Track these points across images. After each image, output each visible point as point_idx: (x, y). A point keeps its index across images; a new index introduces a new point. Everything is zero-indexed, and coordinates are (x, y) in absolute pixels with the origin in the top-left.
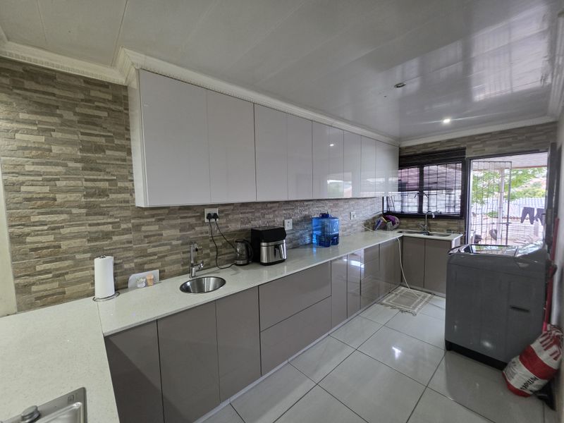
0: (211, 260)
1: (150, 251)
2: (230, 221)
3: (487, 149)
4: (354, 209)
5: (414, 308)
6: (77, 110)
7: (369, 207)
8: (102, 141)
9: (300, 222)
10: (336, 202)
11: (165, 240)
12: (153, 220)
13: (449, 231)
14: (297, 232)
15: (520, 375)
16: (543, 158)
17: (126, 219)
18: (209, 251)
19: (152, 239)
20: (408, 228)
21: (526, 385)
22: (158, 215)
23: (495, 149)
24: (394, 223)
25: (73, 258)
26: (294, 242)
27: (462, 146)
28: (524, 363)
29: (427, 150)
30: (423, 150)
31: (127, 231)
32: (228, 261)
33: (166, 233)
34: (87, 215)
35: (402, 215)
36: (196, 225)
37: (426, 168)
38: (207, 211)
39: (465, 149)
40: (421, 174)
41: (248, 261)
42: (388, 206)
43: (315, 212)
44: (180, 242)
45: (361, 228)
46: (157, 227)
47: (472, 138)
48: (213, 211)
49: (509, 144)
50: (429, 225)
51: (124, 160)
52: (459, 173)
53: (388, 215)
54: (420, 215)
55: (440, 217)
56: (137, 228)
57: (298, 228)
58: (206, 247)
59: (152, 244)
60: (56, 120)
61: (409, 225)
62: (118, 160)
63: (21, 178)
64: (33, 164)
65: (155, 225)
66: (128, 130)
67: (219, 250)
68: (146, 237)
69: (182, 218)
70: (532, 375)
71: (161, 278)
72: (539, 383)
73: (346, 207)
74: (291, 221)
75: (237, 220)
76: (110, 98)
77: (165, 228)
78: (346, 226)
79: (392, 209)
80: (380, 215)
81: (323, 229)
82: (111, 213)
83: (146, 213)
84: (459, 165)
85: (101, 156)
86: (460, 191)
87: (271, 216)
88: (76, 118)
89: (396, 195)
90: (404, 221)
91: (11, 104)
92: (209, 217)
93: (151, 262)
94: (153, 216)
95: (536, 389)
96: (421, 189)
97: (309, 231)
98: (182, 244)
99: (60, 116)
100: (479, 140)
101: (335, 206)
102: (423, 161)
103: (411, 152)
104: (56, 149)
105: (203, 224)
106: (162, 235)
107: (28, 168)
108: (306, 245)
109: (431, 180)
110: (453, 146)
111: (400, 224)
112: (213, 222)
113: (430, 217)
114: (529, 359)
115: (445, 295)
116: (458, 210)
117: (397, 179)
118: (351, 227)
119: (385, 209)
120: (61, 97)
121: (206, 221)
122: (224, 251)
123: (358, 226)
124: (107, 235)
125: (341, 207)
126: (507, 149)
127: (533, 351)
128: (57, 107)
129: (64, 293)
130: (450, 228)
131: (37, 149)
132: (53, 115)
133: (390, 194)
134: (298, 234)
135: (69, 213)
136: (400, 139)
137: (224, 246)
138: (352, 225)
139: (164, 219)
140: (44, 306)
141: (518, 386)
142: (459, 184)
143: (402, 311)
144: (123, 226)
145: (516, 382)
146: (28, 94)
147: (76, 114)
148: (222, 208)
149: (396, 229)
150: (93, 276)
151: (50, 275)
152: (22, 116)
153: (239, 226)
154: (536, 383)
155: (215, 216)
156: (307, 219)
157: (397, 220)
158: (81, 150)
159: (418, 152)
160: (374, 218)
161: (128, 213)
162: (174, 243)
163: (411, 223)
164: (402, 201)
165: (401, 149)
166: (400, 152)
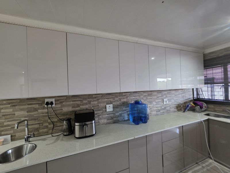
0: (49, 130)
1: (6, 124)
4: (166, 97)
7: (180, 95)
9: (119, 106)
10: (150, 93)
11: (17, 117)
12: (9, 106)
14: (117, 112)
18: (47, 124)
19: (8, 117)
20: (215, 111)
22: (13, 103)
24: (201, 108)
26: (114, 119)
30: (225, 53)
32: (61, 131)
33: (17, 113)
35: (209, 102)
36: (39, 109)
37: (229, 66)
38: (46, 100)
40: (226, 71)
41: (69, 133)
42: (198, 94)
43: (132, 100)
46: (11, 110)
48: (50, 100)
53: (197, 101)
57: (118, 110)
58: (46, 121)
59: (7, 120)
61: (216, 109)
65: (10, 108)
67: (55, 124)
68: (3, 116)
69: (28, 104)
71: (12, 140)
74: (111, 105)
75: (69, 105)
77: (17, 111)
78: (160, 108)
79: (201, 97)
80: (191, 101)
83: (4, 102)
87: (96, 103)
92: (47, 104)
93: (6, 130)
94: (9, 104)
96: (226, 83)
97: (127, 112)
102: (226, 61)
105: (44, 108)
106: (14, 114)
108: (124, 121)
112: (50, 107)
119: (195, 96)
121: (46, 106)
122: (59, 124)
123: (171, 108)
125: (155, 95)
133: (198, 86)
134: (119, 114)
136: (204, 48)
137: (59, 121)
138: (165, 108)
139: (16, 105)
153: (70, 109)
155: (52, 103)
157: (205, 105)
159: (221, 55)
160: (185, 103)
162: (23, 119)
163: (218, 108)
165: (204, 55)
166: (204, 57)
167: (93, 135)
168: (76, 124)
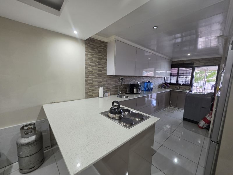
1: (109, 87)
2: (125, 81)
3: (200, 64)
4: (156, 81)
5: (174, 111)
6: (98, 49)
7: (160, 81)
8: (102, 57)
12: (110, 79)
13: (186, 89)
15: (202, 123)
16: (216, 68)
17: (105, 78)
19: (109, 84)
20: (172, 88)
21: (203, 126)
23: (203, 64)
24: (168, 86)
25: (95, 87)
27: (193, 62)
28: (203, 120)
29: (181, 63)
31: (105, 81)
32: (124, 93)
33: (112, 83)
34: (98, 76)
35: (170, 84)
36: (118, 81)
37: (180, 69)
38: (121, 78)
39: (193, 63)
40: (178, 71)
43: (146, 80)
44: (114, 86)
45: (157, 87)
46: (110, 81)
47: (196, 60)
48: (122, 78)
49: (207, 63)
50: (179, 87)
51: (105, 62)
52: (191, 71)
53: (166, 83)
54: (177, 84)
55: (183, 85)
56: (107, 80)
60: (94, 52)
62: (104, 62)
63: (88, 66)
64: (90, 63)
66: (107, 54)
69: (115, 79)
70: (205, 123)
71: (110, 95)
72: (207, 125)
73: (154, 80)
75: (127, 81)
76: (104, 45)
77: (112, 81)
79: (167, 82)
80: (164, 83)
81: (147, 86)
82: (102, 76)
83: (109, 77)
84: (191, 68)
85: (101, 61)
86: (191, 77)
87: (135, 81)
88: (98, 51)
89: (169, 77)
90: (171, 86)
91: (87, 48)
94: (110, 78)
95: (206, 126)
96: (178, 76)
97: (144, 86)
98: (115, 86)
99: (95, 51)
100: (198, 61)
101: (151, 79)
102: (179, 66)
103: (175, 63)
104: (94, 59)
107: (89, 64)
109: (182, 73)
110: (190, 62)
111: (170, 87)
112: (122, 81)
113: (180, 84)
114: (205, 119)
115: (184, 109)
116: (189, 83)
117: (170, 71)
118: (155, 86)
119: (165, 81)
120: (96, 46)
121: (120, 80)
122: (123, 89)
124: (101, 82)
125: (153, 79)
126: (206, 64)
127: (206, 118)
128: (95, 48)
129: (93, 95)
130: (186, 88)
131: (91, 59)
132: (94, 50)
133: (167, 77)
135: (95, 75)
136: (172, 58)
137: (124, 88)
139: (112, 79)
140: (89, 98)
141: (201, 126)
142: (190, 74)
143: (170, 112)
144: (104, 80)
145: (201, 125)
146: (90, 45)
147: (98, 50)
148: (124, 77)
149: (169, 88)
150: (99, 92)
151: (91, 91)
152: (89, 51)
153: (127, 83)
154: (206, 125)
156: (143, 83)
158: (98, 60)
159: (178, 63)
160: (161, 84)
161: (105, 77)
162: (113, 86)
163: (174, 87)
164: (170, 79)
165: (172, 62)
166: (172, 63)
167: (139, 93)
168: (135, 88)
